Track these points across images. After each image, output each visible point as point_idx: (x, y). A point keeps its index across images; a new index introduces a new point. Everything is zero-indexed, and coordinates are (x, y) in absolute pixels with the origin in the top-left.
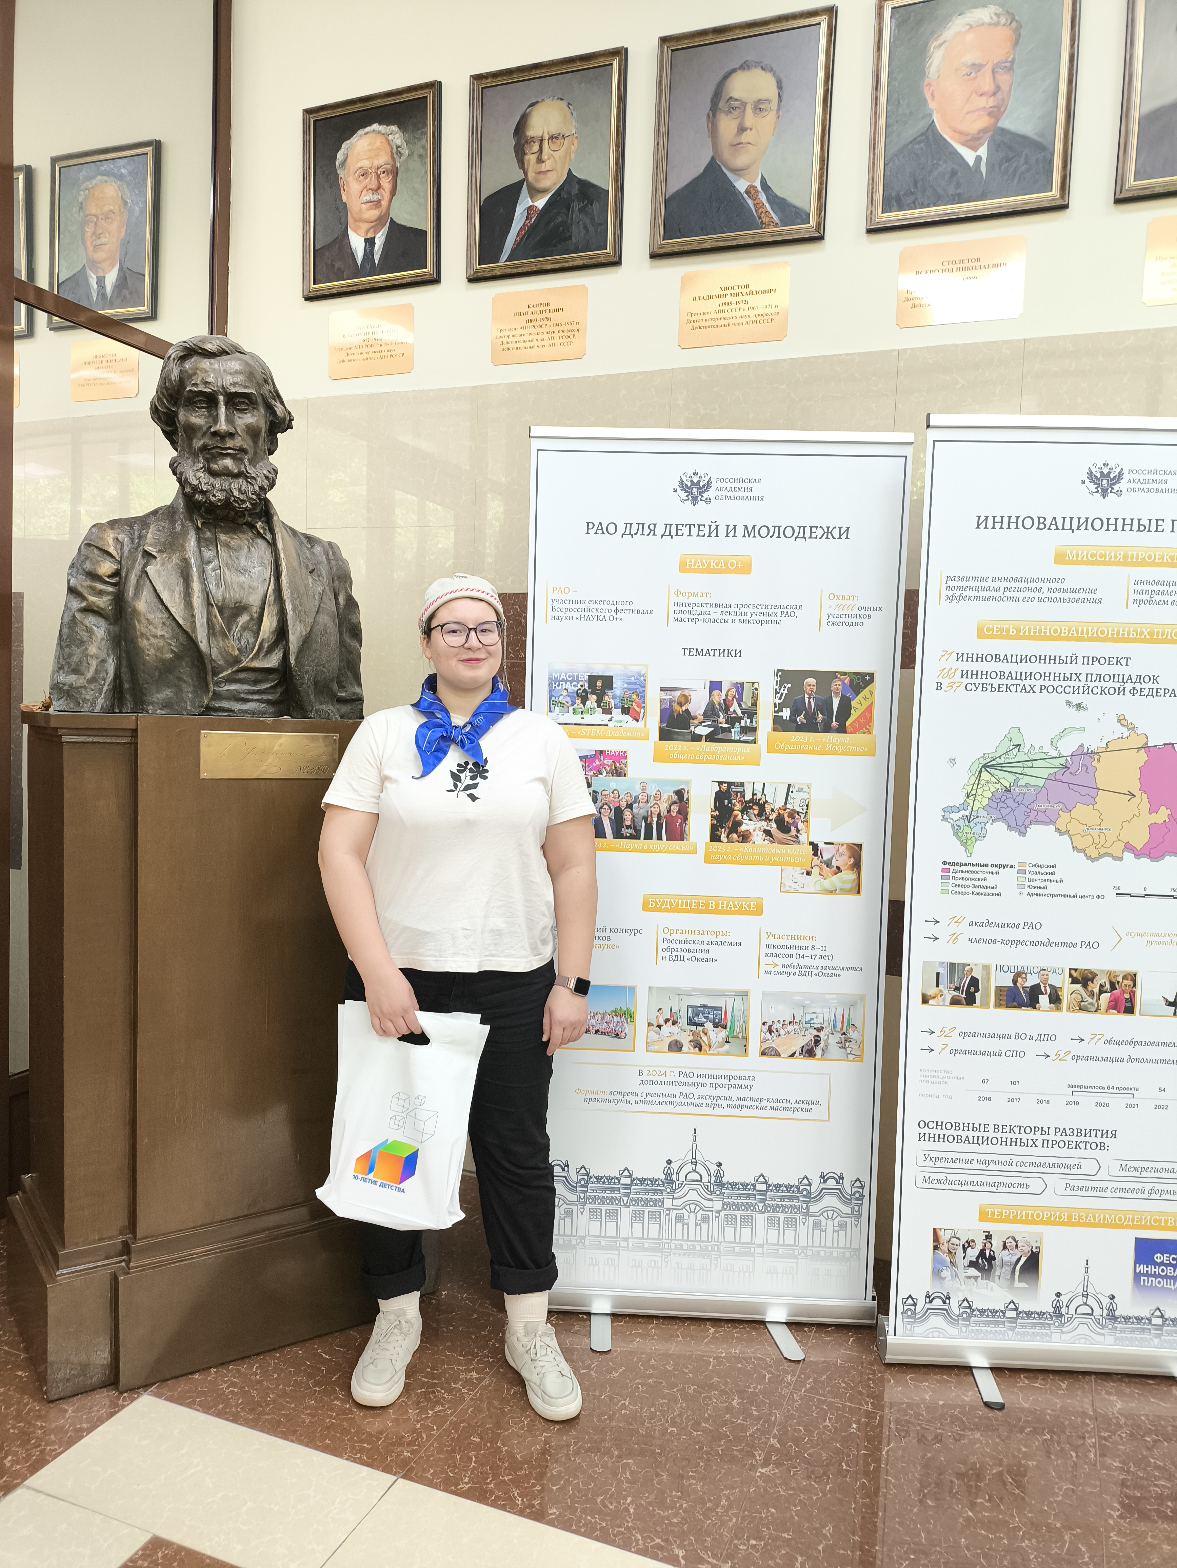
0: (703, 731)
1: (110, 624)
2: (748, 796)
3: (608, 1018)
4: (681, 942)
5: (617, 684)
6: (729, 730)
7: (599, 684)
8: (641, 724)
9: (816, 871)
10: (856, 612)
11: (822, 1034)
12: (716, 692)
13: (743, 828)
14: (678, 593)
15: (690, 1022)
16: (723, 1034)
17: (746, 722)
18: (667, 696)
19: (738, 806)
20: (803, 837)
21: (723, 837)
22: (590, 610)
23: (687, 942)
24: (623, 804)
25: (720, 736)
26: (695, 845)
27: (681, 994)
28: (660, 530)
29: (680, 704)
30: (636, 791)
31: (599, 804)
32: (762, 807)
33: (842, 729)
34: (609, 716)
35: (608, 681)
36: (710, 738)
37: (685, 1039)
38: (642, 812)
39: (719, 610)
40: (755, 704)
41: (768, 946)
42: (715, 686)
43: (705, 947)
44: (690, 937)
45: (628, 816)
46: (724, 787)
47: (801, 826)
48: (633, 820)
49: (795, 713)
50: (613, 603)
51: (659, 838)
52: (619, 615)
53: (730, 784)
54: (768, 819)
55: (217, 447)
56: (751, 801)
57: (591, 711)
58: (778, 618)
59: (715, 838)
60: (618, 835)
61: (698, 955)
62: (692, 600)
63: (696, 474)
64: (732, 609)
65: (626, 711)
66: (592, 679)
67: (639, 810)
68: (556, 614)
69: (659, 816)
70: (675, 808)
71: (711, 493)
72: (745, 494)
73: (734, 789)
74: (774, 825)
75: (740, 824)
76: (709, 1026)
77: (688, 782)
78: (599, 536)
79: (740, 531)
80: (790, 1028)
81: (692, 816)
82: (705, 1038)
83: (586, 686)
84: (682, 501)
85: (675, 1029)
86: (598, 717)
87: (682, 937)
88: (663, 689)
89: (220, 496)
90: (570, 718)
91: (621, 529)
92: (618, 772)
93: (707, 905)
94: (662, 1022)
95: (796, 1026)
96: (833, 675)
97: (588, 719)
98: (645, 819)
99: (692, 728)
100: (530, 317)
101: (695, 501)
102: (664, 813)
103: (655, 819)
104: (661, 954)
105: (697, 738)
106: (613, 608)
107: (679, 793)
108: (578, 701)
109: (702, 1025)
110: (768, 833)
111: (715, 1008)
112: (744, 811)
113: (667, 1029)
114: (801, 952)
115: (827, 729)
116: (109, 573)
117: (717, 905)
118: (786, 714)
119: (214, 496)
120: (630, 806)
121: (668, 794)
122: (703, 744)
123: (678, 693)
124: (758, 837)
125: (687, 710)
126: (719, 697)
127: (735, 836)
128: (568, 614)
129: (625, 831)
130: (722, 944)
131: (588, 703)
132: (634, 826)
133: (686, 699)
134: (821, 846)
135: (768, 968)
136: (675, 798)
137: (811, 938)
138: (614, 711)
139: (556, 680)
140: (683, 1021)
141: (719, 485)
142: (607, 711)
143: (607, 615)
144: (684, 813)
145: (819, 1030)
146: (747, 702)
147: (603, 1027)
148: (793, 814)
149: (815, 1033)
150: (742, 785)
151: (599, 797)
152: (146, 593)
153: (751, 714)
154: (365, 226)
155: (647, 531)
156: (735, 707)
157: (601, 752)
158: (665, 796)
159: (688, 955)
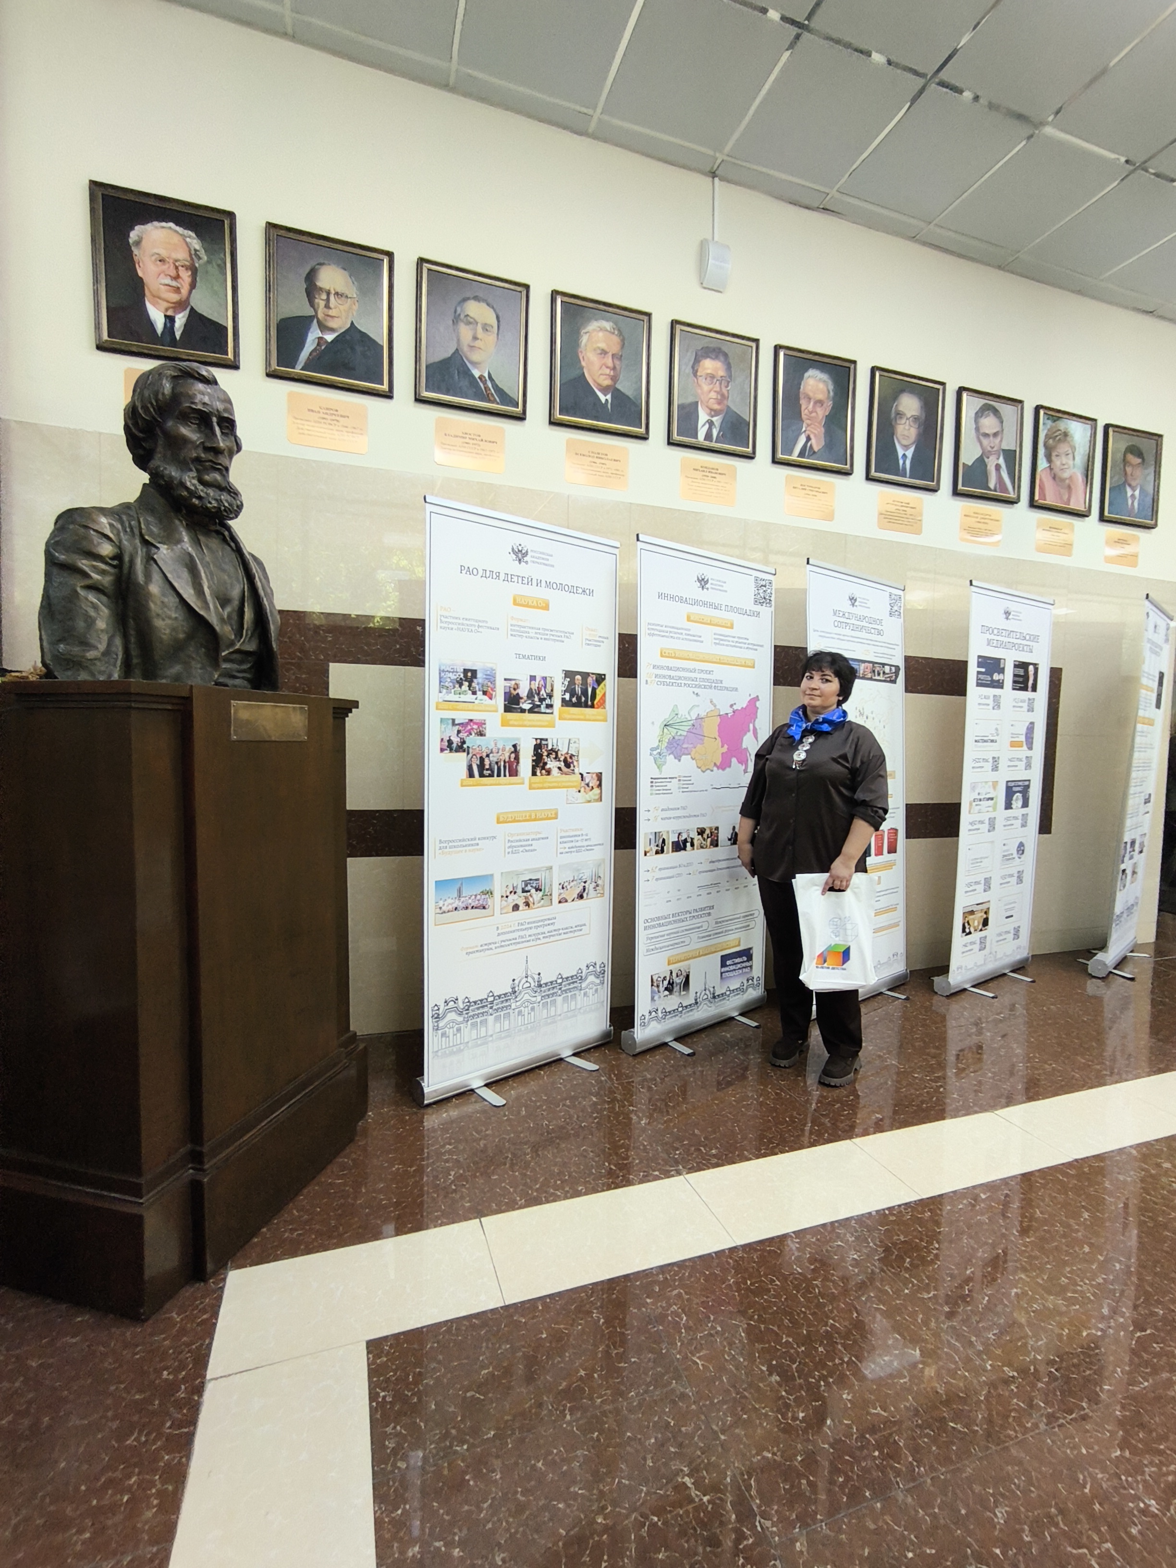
0: (526, 706)
2: (550, 747)
3: (478, 897)
4: (517, 841)
5: (479, 675)
6: (539, 706)
7: (469, 674)
8: (493, 702)
9: (582, 790)
10: (598, 639)
11: (586, 885)
12: (533, 682)
13: (548, 767)
14: (512, 618)
15: (524, 891)
16: (540, 894)
17: (548, 701)
18: (508, 684)
19: (545, 754)
20: (576, 771)
21: (538, 773)
22: (463, 624)
23: (520, 841)
24: (484, 755)
25: (536, 710)
26: (523, 779)
27: (518, 874)
28: (502, 576)
29: (515, 689)
30: (492, 746)
31: (470, 755)
32: (557, 753)
33: (592, 706)
34: (475, 696)
35: (474, 673)
36: (531, 711)
37: (521, 902)
38: (495, 760)
39: (534, 631)
40: (552, 690)
41: (561, 837)
42: (533, 678)
43: (530, 842)
44: (522, 837)
45: (487, 762)
46: (539, 741)
47: (575, 763)
48: (490, 765)
49: (572, 696)
50: (477, 621)
51: (505, 776)
52: (480, 629)
53: (541, 740)
54: (559, 761)
56: (552, 750)
57: (465, 693)
58: (563, 639)
59: (534, 774)
60: (482, 775)
61: (527, 848)
62: (520, 623)
63: (520, 545)
64: (541, 631)
65: (485, 693)
66: (466, 671)
67: (493, 758)
68: (443, 625)
69: (505, 762)
70: (513, 756)
71: (528, 558)
72: (545, 562)
73: (543, 742)
74: (562, 763)
75: (545, 764)
76: (533, 891)
77: (518, 739)
78: (468, 575)
79: (543, 584)
80: (572, 884)
81: (521, 760)
82: (531, 899)
83: (462, 676)
84: (513, 560)
86: (469, 697)
87: (518, 838)
88: (505, 680)
90: (452, 697)
91: (480, 573)
92: (481, 734)
93: (533, 817)
94: (508, 894)
95: (575, 882)
96: (588, 674)
97: (463, 698)
98: (497, 763)
99: (521, 705)
100: (322, 415)
101: (520, 561)
102: (507, 760)
103: (502, 764)
104: (507, 850)
106: (477, 624)
107: (515, 746)
108: (457, 686)
109: (529, 891)
110: (559, 768)
111: (537, 880)
112: (548, 756)
113: (512, 897)
114: (577, 838)
115: (586, 706)
116: (111, 555)
117: (537, 815)
118: (567, 696)
120: (488, 756)
121: (509, 747)
123: (513, 682)
124: (555, 771)
125: (518, 694)
126: (535, 686)
127: (544, 772)
128: (450, 626)
129: (486, 773)
130: (539, 839)
131: (463, 687)
132: (491, 769)
133: (516, 687)
134: (585, 775)
135: (562, 850)
136: (513, 749)
137: (581, 830)
138: (478, 693)
139: (443, 671)
140: (519, 891)
141: (532, 554)
142: (474, 693)
143: (473, 629)
144: (517, 758)
145: (585, 882)
146: (548, 690)
147: (474, 904)
148: (572, 756)
149: (583, 884)
150: (547, 740)
151: (471, 750)
152: (156, 576)
153: (550, 696)
154: (166, 305)
155: (495, 576)
156: (543, 692)
157: (471, 720)
158: (507, 749)
159: (521, 849)
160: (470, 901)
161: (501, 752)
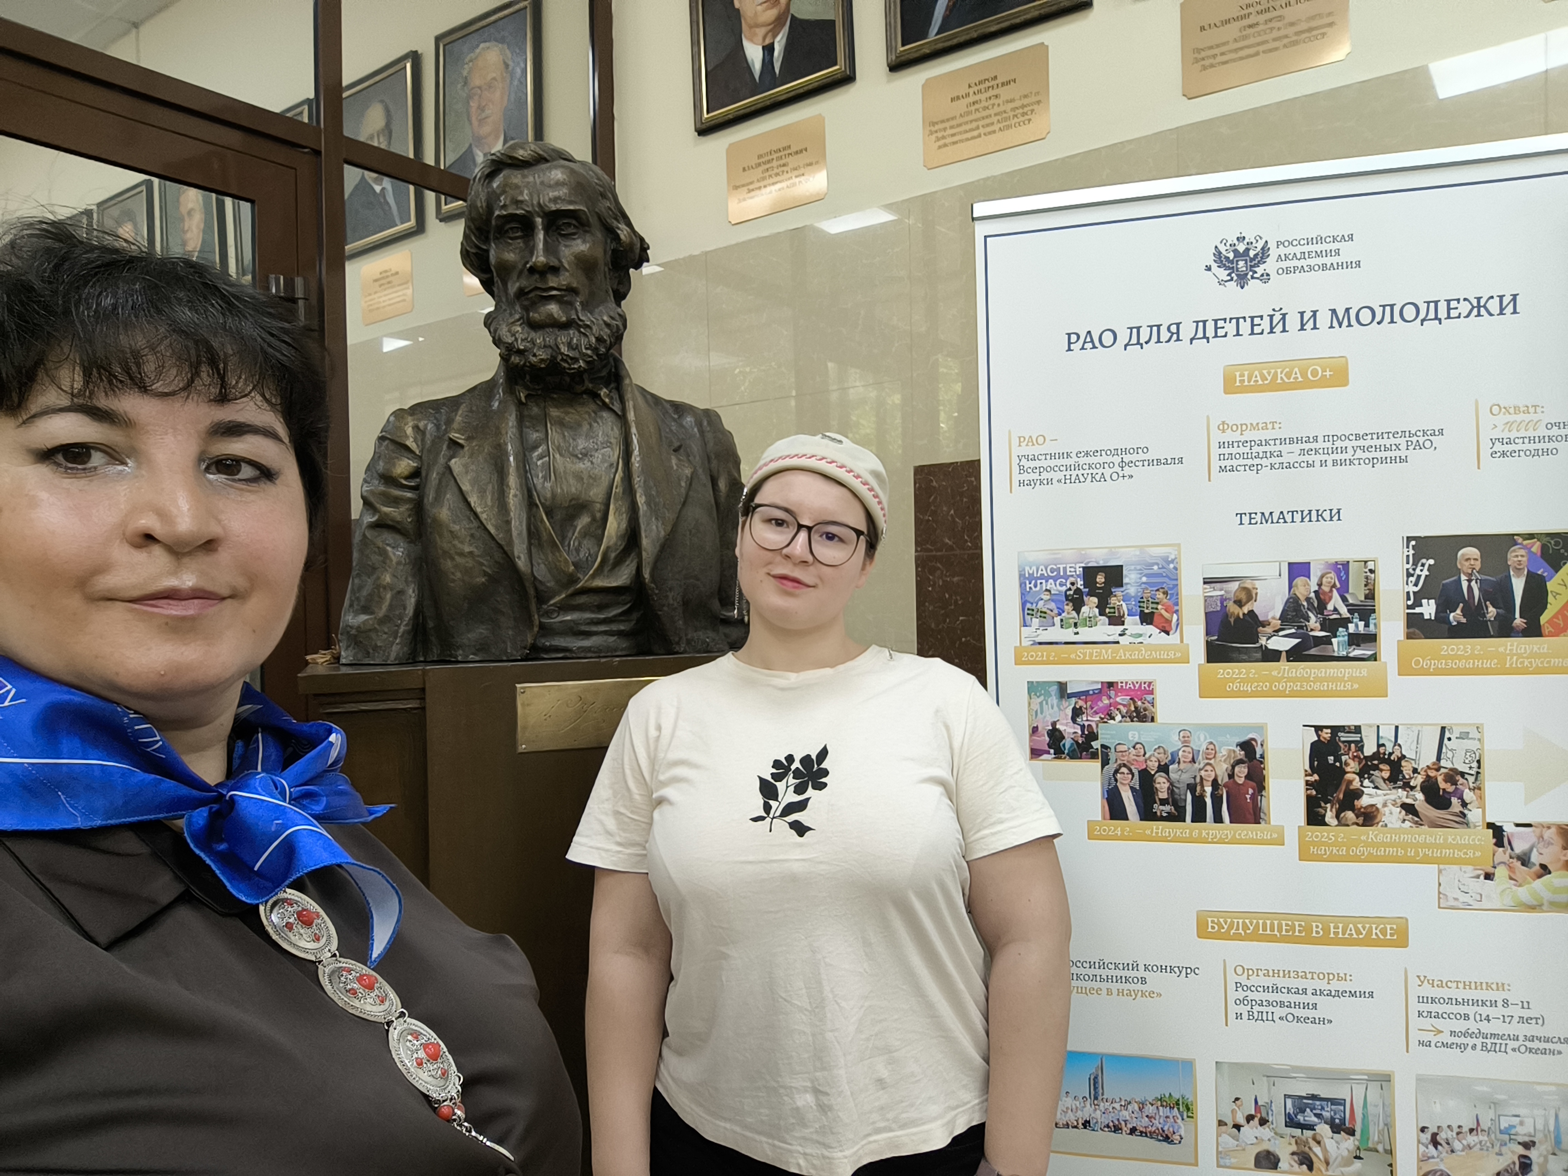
0: (1282, 643)
1: (410, 542)
2: (1370, 749)
3: (1150, 1110)
4: (1266, 989)
5: (1130, 577)
6: (1327, 641)
7: (1100, 579)
8: (1173, 638)
9: (1501, 873)
10: (1542, 431)
12: (1300, 581)
13: (1364, 801)
14: (1223, 427)
15: (1291, 1122)
16: (1348, 1143)
17: (1357, 626)
18: (1217, 592)
19: (1353, 766)
20: (1474, 815)
21: (1330, 816)
22: (1078, 467)
23: (1276, 989)
24: (1153, 766)
25: (1313, 651)
26: (1280, 830)
27: (1272, 1075)
28: (1187, 331)
29: (1239, 603)
30: (1174, 743)
31: (1112, 767)
32: (1396, 766)
33: (1533, 630)
34: (1120, 629)
35: (1115, 575)
36: (1295, 655)
37: (1284, 1150)
38: (1186, 778)
39: (1296, 447)
40: (1371, 596)
41: (1421, 1000)
42: (1298, 570)
43: (1309, 999)
44: (1281, 982)
45: (1161, 784)
46: (1326, 734)
47: (1468, 795)
48: (1171, 791)
49: (1444, 607)
50: (1116, 452)
51: (1218, 819)
52: (1127, 471)
53: (1335, 730)
54: (1407, 786)
55: (536, 288)
56: (1376, 755)
57: (1090, 622)
58: (1403, 453)
59: (1314, 818)
60: (1147, 815)
61: (1298, 1012)
62: (1249, 435)
63: (1241, 239)
64: (1320, 445)
65: (1147, 619)
66: (1089, 573)
67: (1181, 774)
68: (1026, 477)
69: (1215, 784)
70: (1242, 771)
71: (1270, 266)
72: (1328, 260)
73: (1344, 737)
74: (1420, 796)
75: (1358, 794)
76: (1324, 1130)
77: (1261, 728)
78: (1089, 352)
79: (1324, 319)
80: (1472, 1139)
81: (1273, 783)
83: (1080, 583)
84: (1221, 283)
85: (1265, 1132)
86: (1103, 630)
87: (1268, 982)
88: (1207, 581)
89: (543, 354)
90: (1056, 633)
91: (1123, 338)
92: (1141, 715)
93: (1308, 929)
94: (1241, 1120)
95: (1484, 1138)
96: (1509, 540)
97: (1086, 634)
98: (1192, 788)
99: (1263, 641)
100: (972, 99)
101: (1242, 280)
102: (1223, 779)
103: (1208, 789)
104: (1233, 1009)
105: (1272, 656)
106: (1117, 460)
107: (1247, 747)
108: (1069, 608)
110: (1409, 809)
111: (1333, 1101)
112: (1363, 773)
113: (1250, 1132)
114: (1485, 1011)
115: (1505, 630)
116: (406, 473)
117: (1326, 930)
118: (1428, 609)
119: (535, 355)
120: (1164, 769)
121: (1228, 748)
122: (1284, 666)
123: (1235, 586)
124: (1392, 816)
125: (1251, 612)
126: (1306, 588)
127: (1350, 815)
128: (1045, 475)
129: (1158, 808)
130: (1339, 994)
131: (1084, 609)
132: (1174, 800)
133: (1249, 595)
134: (1509, 828)
135: (1426, 1037)
136: (1240, 754)
137: (1501, 987)
138: (1128, 619)
139: (1031, 578)
140: (1278, 1119)
141: (1282, 251)
142: (1116, 620)
143: (1107, 472)
144: (1257, 779)
145: (1527, 1145)
146: (1357, 594)
147: (1142, 1123)
148: (1453, 776)
150: (1358, 729)
151: (1112, 756)
152: (450, 497)
153: (1366, 612)
154: (761, 32)
155: (1165, 335)
156: (1335, 602)
157: (1111, 685)
158: (1223, 752)
159: (1279, 1012)
160: (1125, 1114)
161: (1201, 761)
